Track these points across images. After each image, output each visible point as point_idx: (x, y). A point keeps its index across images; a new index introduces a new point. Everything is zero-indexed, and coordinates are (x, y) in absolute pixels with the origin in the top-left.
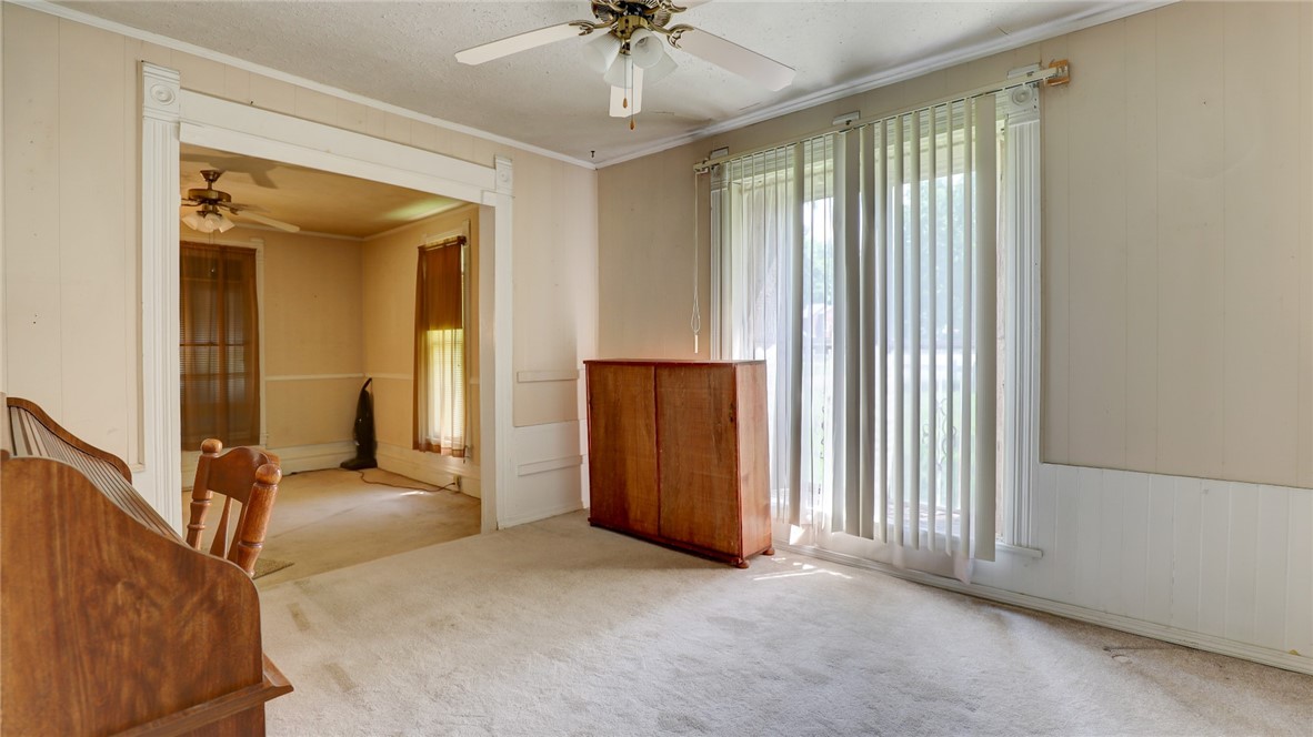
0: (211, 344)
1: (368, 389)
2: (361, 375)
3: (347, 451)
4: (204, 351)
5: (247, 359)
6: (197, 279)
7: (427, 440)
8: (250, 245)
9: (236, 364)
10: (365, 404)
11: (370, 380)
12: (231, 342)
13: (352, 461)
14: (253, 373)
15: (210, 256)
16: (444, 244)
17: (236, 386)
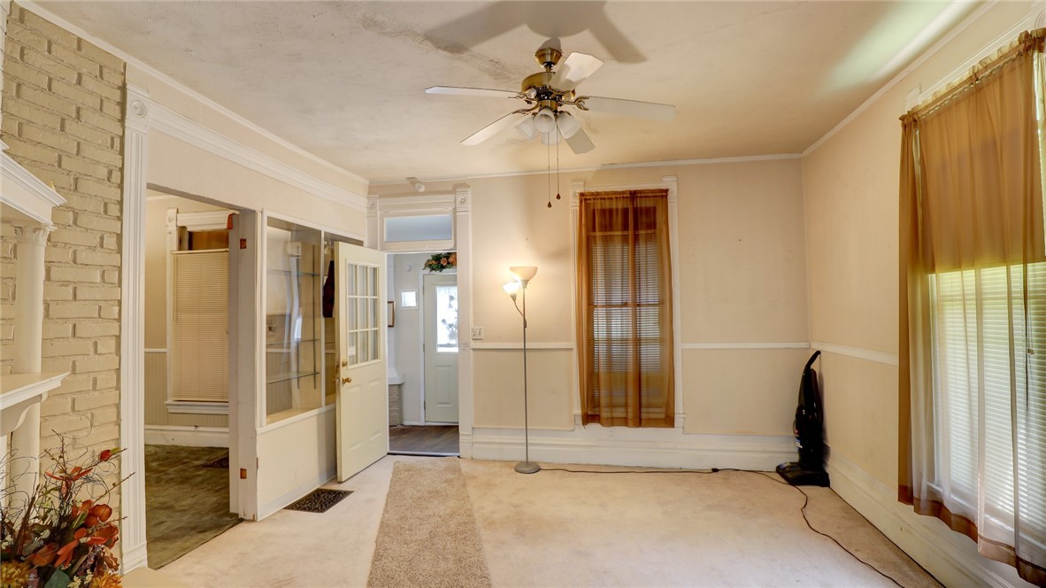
0: (625, 305)
1: (814, 366)
2: (804, 345)
3: (788, 450)
4: (616, 312)
5: (661, 323)
6: (609, 233)
7: (932, 492)
8: (663, 186)
9: (650, 328)
10: (811, 391)
11: (818, 353)
12: (643, 302)
13: (793, 465)
14: (667, 340)
15: (620, 205)
16: (975, 77)
17: (650, 353)
